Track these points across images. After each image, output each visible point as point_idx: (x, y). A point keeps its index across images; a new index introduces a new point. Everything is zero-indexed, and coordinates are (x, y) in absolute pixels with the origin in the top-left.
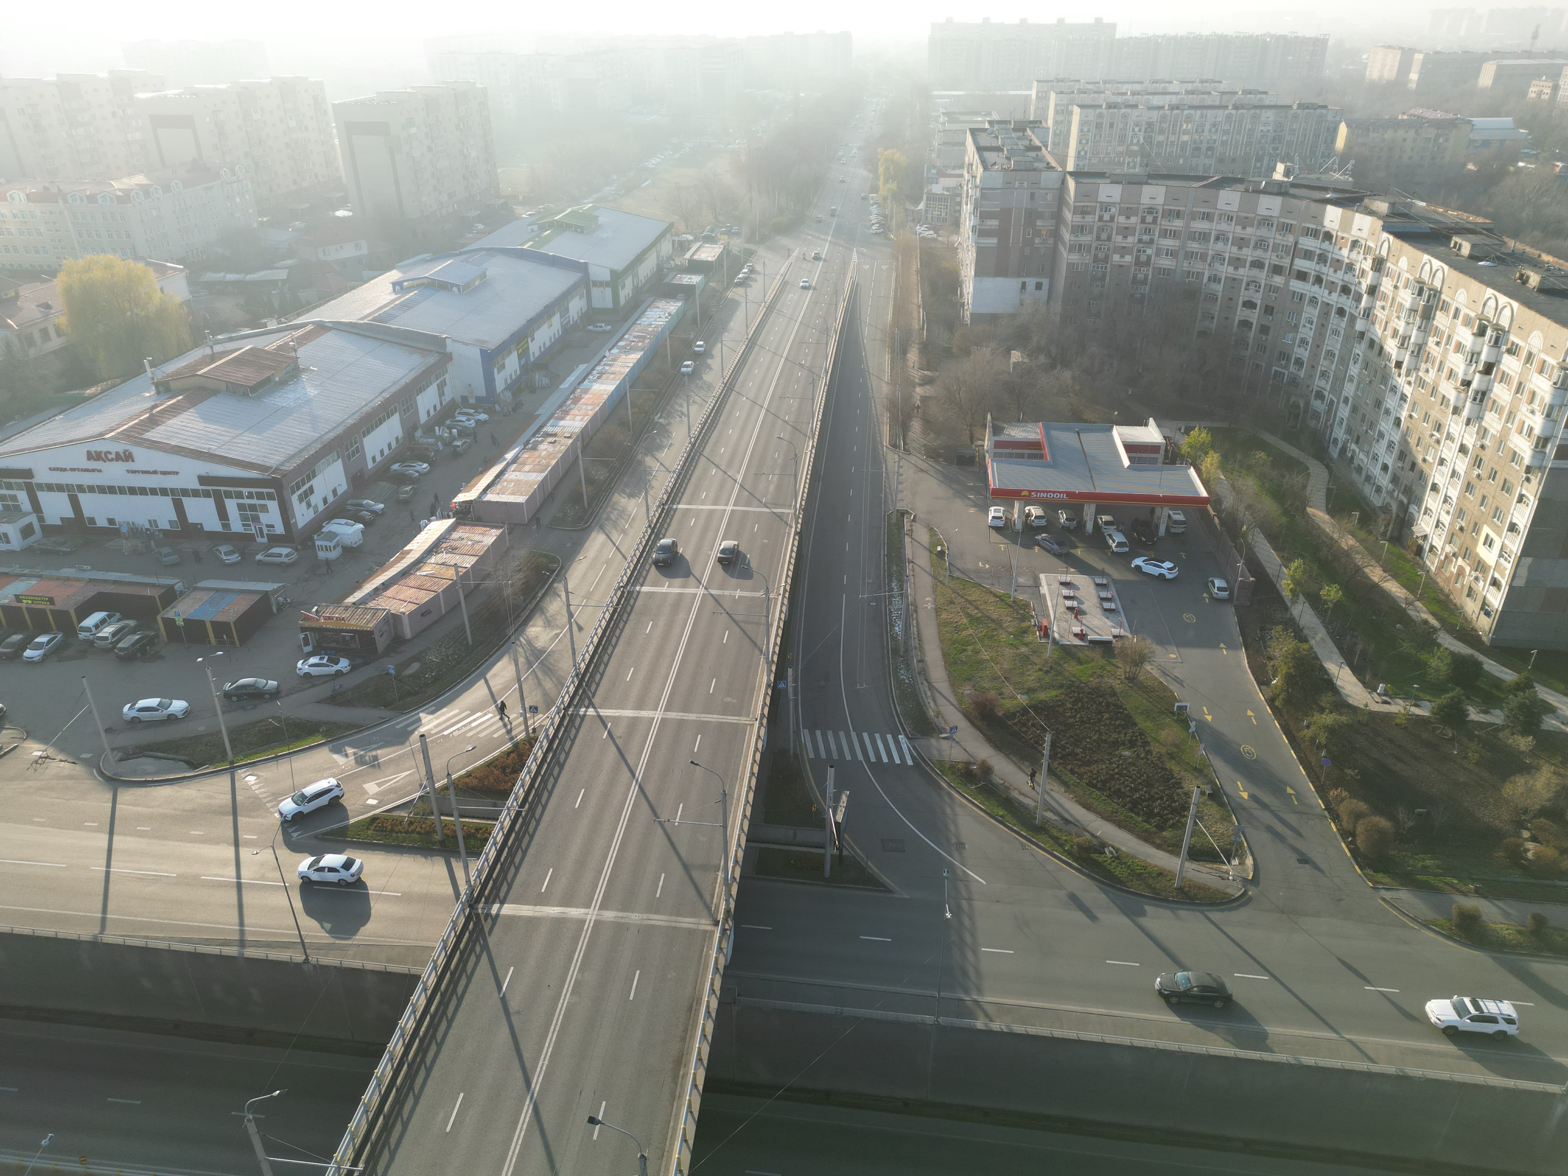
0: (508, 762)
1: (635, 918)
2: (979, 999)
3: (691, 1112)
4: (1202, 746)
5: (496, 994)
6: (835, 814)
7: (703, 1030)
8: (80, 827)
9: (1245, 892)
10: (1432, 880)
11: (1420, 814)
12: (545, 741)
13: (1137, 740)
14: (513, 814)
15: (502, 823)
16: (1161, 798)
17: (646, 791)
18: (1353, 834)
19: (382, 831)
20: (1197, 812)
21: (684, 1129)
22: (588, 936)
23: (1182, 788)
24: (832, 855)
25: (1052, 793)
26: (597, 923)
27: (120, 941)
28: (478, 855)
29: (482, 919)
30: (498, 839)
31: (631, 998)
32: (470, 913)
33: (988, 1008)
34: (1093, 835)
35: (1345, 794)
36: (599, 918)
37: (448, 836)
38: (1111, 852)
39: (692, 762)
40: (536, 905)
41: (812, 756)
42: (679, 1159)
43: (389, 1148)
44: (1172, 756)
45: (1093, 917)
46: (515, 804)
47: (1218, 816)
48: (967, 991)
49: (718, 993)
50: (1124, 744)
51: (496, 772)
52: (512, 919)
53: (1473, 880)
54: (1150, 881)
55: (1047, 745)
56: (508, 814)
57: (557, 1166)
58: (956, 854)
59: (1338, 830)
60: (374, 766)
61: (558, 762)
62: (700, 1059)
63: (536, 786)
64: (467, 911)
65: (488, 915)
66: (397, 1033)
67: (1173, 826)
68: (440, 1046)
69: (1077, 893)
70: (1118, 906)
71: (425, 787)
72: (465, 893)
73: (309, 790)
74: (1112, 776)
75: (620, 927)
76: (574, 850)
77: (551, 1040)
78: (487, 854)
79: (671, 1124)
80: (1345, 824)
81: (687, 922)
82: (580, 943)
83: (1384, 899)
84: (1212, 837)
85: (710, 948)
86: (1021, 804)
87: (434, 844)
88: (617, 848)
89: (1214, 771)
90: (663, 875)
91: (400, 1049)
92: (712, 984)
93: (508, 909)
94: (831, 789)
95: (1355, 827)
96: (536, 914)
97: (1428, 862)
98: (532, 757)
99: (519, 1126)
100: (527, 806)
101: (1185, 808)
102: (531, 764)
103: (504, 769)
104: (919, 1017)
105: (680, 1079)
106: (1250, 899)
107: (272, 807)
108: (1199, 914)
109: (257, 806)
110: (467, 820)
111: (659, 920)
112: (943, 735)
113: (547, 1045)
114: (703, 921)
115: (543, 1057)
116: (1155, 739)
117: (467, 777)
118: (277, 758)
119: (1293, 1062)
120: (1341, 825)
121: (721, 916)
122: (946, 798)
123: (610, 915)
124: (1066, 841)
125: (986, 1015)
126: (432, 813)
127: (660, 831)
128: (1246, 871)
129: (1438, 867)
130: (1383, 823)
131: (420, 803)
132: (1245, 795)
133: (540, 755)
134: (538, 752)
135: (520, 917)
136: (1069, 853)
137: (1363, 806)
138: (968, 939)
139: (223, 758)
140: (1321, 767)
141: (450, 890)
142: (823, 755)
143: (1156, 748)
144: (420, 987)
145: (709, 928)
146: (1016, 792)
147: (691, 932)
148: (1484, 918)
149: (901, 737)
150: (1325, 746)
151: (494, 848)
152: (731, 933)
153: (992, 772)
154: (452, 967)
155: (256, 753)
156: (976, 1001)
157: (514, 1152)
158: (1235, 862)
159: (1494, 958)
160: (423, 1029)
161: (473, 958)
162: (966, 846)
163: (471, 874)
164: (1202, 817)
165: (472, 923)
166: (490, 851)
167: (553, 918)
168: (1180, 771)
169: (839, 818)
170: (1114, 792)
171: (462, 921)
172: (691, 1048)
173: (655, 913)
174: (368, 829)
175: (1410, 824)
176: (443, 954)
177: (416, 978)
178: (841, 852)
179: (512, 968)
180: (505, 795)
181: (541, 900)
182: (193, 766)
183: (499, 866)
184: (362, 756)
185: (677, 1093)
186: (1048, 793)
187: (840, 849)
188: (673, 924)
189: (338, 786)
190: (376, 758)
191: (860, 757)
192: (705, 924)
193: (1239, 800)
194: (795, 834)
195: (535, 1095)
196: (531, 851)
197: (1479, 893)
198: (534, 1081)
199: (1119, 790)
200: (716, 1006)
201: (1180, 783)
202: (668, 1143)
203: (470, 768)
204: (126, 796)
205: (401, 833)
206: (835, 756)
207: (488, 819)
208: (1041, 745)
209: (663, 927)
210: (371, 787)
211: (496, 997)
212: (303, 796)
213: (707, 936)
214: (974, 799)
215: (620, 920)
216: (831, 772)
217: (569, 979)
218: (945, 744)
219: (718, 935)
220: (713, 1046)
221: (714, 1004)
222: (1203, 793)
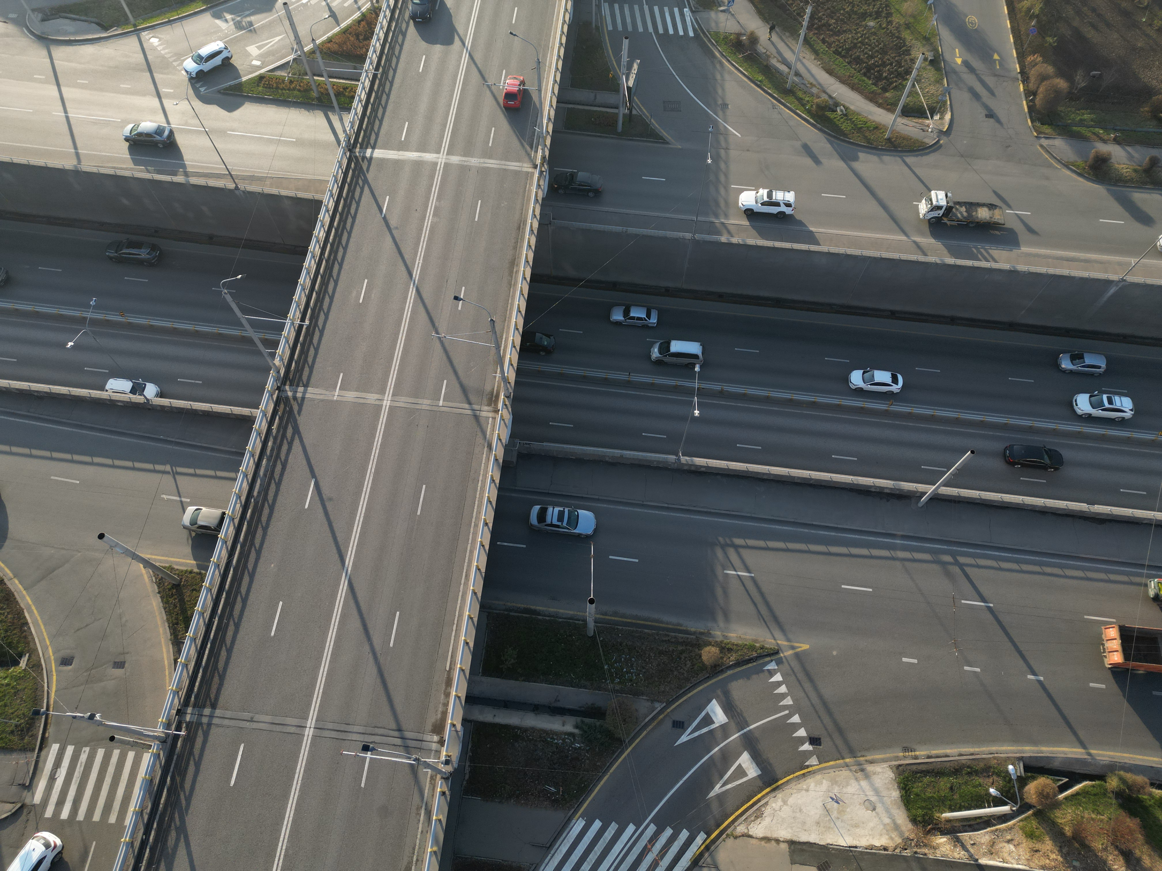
0: (360, 29)
1: (474, 161)
2: (726, 222)
3: (523, 294)
4: (936, 16)
5: (379, 215)
6: (627, 80)
7: (529, 242)
8: (32, 80)
9: (938, 142)
10: (1083, 130)
11: (1094, 77)
12: (388, 10)
13: (882, 11)
14: (371, 76)
15: (363, 83)
16: (891, 64)
17: (475, 58)
18: (1035, 94)
19: (270, 88)
20: (917, 76)
21: (519, 305)
22: (441, 174)
23: (910, 55)
24: (624, 114)
25: (804, 61)
26: (446, 165)
27: (95, 170)
28: (348, 110)
29: (360, 160)
30: (362, 97)
31: (476, 220)
32: (350, 156)
33: (731, 228)
34: (830, 97)
35: (1040, 59)
36: (447, 161)
37: (322, 93)
38: (841, 111)
39: (511, 33)
40: (399, 150)
41: (610, 28)
42: (516, 322)
43: (324, 312)
44: (908, 26)
45: (817, 161)
46: (371, 67)
47: (932, 79)
48: (717, 216)
49: (538, 217)
50: (871, 16)
51: (352, 39)
52: (382, 161)
53: (1115, 130)
54: (867, 134)
55: (807, 17)
56: (367, 76)
57: (437, 324)
58: (720, 113)
59: (1024, 90)
60: (251, 30)
61: (401, 31)
62: (527, 261)
63: (386, 52)
64: (348, 154)
65: (364, 158)
66: (314, 240)
67: (895, 88)
68: (345, 249)
69: (809, 143)
70: (838, 153)
71: (296, 51)
72: (344, 140)
73: (205, 51)
74: (855, 44)
75: (464, 169)
76: (423, 107)
77: (422, 247)
78: (356, 109)
79: (510, 301)
80: (1031, 85)
81: (513, 166)
82: (436, 180)
83: (1041, 146)
84: (924, 97)
85: (531, 185)
86: (777, 70)
87: (313, 100)
88: (456, 107)
89: (940, 40)
90: (493, 129)
91: (318, 251)
92: (534, 211)
93: (378, 153)
94: (625, 59)
95: (1038, 88)
96: (400, 158)
97: (1086, 116)
98: (378, 26)
99: (408, 301)
100: (381, 70)
101: (908, 72)
102: (379, 32)
103: (357, 35)
104: (681, 234)
105: (514, 274)
106: (941, 146)
107: (178, 65)
108: (898, 159)
109: (166, 65)
110: (335, 80)
111: (492, 163)
112: (722, 8)
113: (420, 250)
114: (525, 165)
115: (418, 258)
116: (897, 10)
117: (329, 42)
118: (170, 22)
119: (938, 262)
120: (1028, 86)
121: (539, 162)
122: (718, 66)
123: (455, 159)
124: (808, 101)
125: (729, 232)
126: (306, 74)
127: (488, 92)
128: (943, 124)
129: (1092, 120)
130: (1062, 84)
131: (295, 65)
132: (959, 61)
133: (385, 23)
134: (383, 21)
135: (388, 160)
136: (809, 112)
137: (1050, 69)
138: (722, 178)
139: (126, 22)
140: (1028, 35)
141: (332, 138)
142: (620, 28)
143: (896, 19)
144: (323, 209)
145: (530, 170)
146: (775, 60)
147: (517, 173)
148: (1112, 160)
149: (686, 10)
150: (1037, 16)
151: (360, 105)
152: (546, 174)
153: (758, 42)
154: (344, 195)
155: (152, 17)
156: (723, 223)
157: (407, 316)
158: (937, 117)
159: (1108, 190)
160: (331, 238)
161: (358, 190)
162: (729, 106)
163: (346, 125)
164: (920, 80)
165: (353, 163)
166: (357, 107)
167: (413, 161)
168: (912, 40)
169: (631, 83)
170: (854, 59)
171: (345, 162)
172: (520, 254)
173: (489, 158)
174: (258, 86)
175: (1083, 85)
176: (336, 186)
177: (319, 203)
178: (631, 112)
179: (388, 197)
180: (362, 59)
181: (402, 147)
182: (105, 28)
183: (366, 120)
184: (239, 22)
185: (513, 283)
186: (800, 61)
187: (630, 109)
188: (504, 167)
189: (226, 48)
190: (251, 24)
191: (651, 30)
192: (527, 167)
193: (953, 65)
194: (595, 96)
195: (416, 282)
196: (390, 108)
197: (1117, 141)
198: (415, 273)
199: (858, 57)
200: (537, 226)
201: (909, 50)
202: (508, 312)
203: (329, 34)
204: (60, 53)
205: (285, 90)
206: (630, 28)
207: (352, 80)
208: (802, 17)
209: (496, 169)
210: (253, 50)
211: (379, 218)
212: (200, 57)
213: (529, 176)
214: (740, 66)
215: (463, 163)
216: (626, 43)
217: (430, 205)
218: (722, 17)
219: (536, 175)
220: (536, 253)
221: (536, 225)
222: (925, 59)
